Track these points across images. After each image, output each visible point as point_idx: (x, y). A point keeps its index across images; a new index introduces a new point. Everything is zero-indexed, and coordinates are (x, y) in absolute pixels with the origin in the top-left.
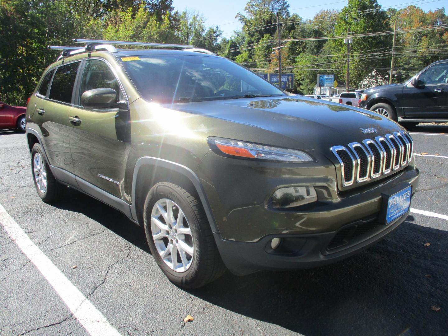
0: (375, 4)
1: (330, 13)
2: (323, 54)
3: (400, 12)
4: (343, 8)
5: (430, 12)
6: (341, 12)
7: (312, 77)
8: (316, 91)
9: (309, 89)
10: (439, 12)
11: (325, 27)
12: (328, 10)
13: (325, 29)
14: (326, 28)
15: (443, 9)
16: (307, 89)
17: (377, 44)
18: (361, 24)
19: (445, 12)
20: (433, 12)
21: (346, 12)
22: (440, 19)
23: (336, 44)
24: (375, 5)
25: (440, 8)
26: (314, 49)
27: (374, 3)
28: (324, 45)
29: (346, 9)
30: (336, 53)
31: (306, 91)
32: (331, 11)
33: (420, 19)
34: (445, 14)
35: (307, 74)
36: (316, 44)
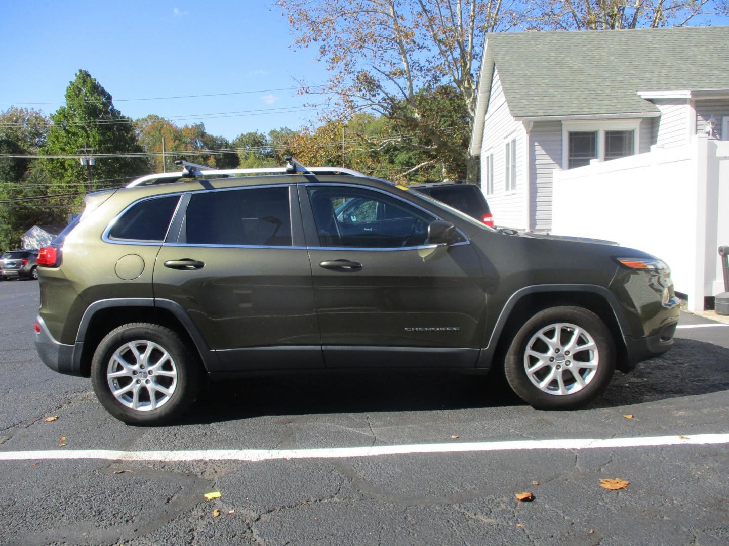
0: (111, 107)
1: (28, 113)
2: (30, 180)
3: (138, 123)
4: (58, 108)
5: (186, 127)
6: (55, 115)
7: (15, 219)
8: (26, 243)
9: (10, 240)
10: (198, 129)
11: (20, 136)
12: (23, 108)
13: (20, 140)
14: (22, 138)
15: (202, 125)
16: (7, 242)
17: (121, 167)
18: (94, 136)
19: (205, 129)
20: (190, 127)
21: (65, 117)
22: (200, 138)
23: (55, 165)
24: (111, 110)
25: (199, 123)
26: (9, 172)
27: (109, 106)
28: (30, 166)
29: (64, 111)
30: (56, 181)
31: (6, 244)
32: (29, 111)
33: (174, 136)
34: (205, 131)
35: (6, 214)
36: (12, 164)
